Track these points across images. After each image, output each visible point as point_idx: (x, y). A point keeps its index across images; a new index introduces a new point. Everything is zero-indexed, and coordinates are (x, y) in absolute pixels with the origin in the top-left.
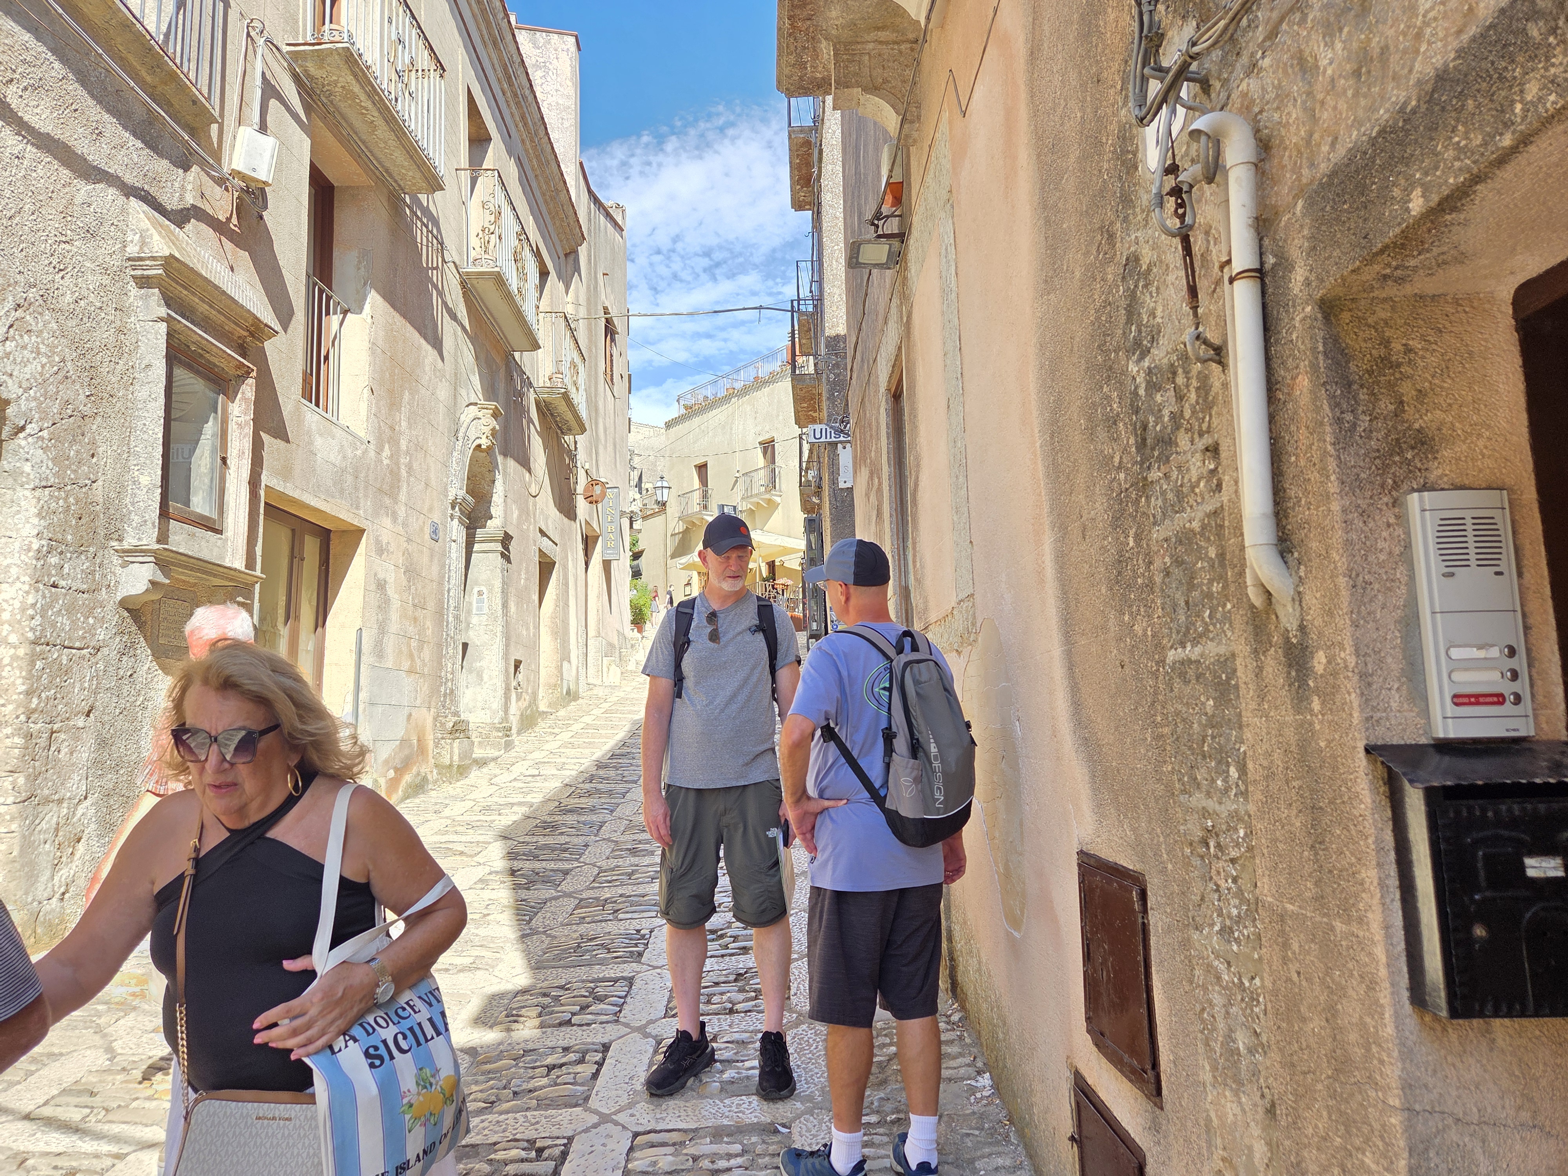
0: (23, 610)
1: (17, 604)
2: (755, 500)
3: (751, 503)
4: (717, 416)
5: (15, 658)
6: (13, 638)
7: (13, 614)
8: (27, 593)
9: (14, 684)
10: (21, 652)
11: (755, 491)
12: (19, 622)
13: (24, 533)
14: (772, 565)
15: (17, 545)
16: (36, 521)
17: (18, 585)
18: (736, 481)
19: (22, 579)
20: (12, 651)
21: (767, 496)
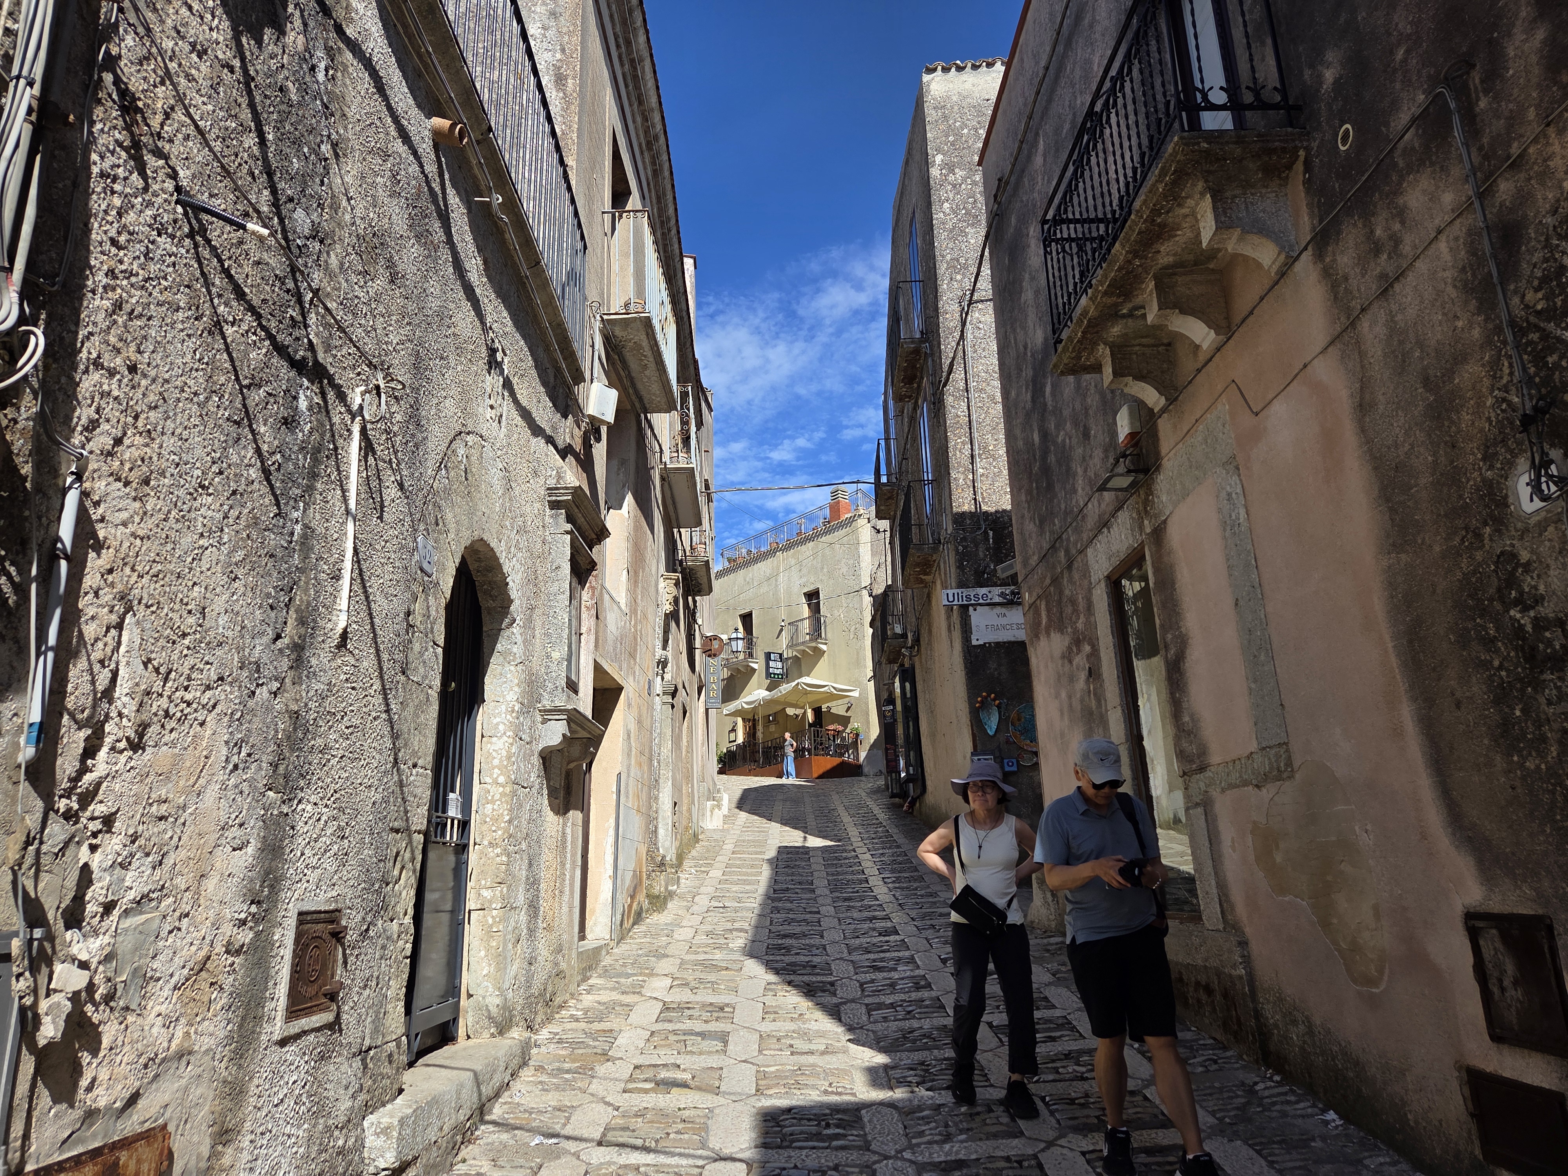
0: (509, 758)
1: (504, 753)
2: (802, 648)
3: (797, 651)
4: (763, 568)
5: (503, 794)
6: (502, 779)
7: (501, 761)
8: (512, 744)
9: (502, 814)
10: (508, 790)
11: (801, 640)
12: (506, 767)
13: (509, 698)
14: (817, 711)
15: (503, 707)
16: (516, 689)
17: (505, 738)
18: (781, 630)
19: (508, 734)
20: (501, 789)
21: (814, 644)
